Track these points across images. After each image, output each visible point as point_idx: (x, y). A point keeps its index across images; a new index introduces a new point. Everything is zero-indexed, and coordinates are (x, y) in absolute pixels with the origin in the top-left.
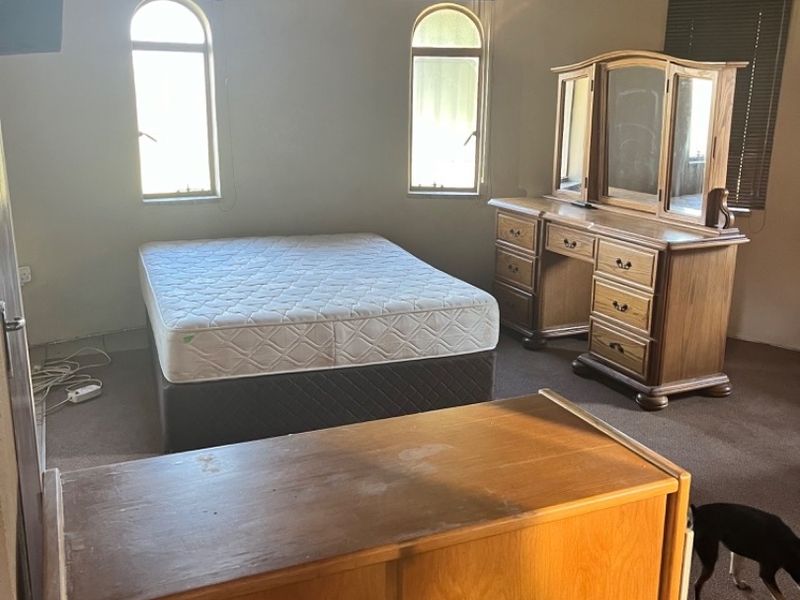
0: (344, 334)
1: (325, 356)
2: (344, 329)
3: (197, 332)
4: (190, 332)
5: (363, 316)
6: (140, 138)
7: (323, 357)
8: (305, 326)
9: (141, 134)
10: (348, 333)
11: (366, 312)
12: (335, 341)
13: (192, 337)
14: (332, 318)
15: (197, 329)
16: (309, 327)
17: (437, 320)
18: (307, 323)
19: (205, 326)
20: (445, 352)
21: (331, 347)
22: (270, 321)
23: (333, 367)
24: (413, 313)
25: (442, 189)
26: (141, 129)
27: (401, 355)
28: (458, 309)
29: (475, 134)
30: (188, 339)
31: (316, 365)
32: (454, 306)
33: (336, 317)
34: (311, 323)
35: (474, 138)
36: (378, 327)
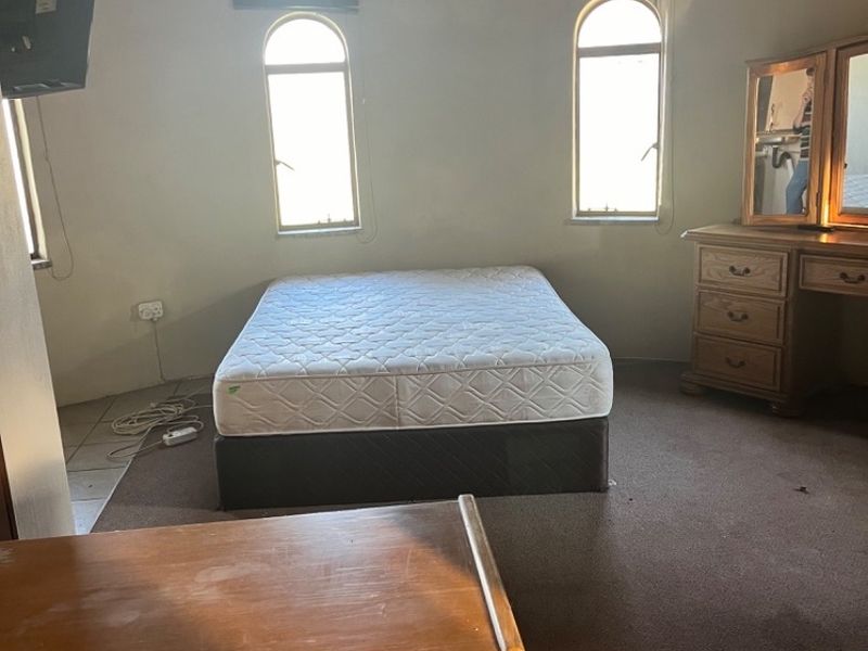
0: (409, 392)
1: (387, 414)
2: (409, 384)
3: (243, 382)
4: (236, 382)
5: (434, 369)
6: (279, 167)
7: (385, 416)
8: (363, 379)
9: (278, 163)
10: (414, 389)
11: (436, 366)
12: (398, 398)
13: (238, 387)
14: (396, 372)
15: (244, 379)
16: (368, 381)
17: (525, 379)
18: (365, 376)
19: (252, 375)
20: (537, 417)
21: (393, 405)
22: (324, 372)
23: (398, 428)
24: (496, 369)
25: (616, 213)
26: (278, 157)
27: (481, 417)
28: (554, 365)
29: (654, 146)
30: (233, 390)
31: (378, 425)
32: (548, 362)
33: (400, 371)
34: (370, 376)
35: (654, 151)
36: (451, 384)
